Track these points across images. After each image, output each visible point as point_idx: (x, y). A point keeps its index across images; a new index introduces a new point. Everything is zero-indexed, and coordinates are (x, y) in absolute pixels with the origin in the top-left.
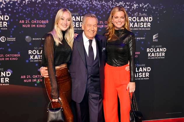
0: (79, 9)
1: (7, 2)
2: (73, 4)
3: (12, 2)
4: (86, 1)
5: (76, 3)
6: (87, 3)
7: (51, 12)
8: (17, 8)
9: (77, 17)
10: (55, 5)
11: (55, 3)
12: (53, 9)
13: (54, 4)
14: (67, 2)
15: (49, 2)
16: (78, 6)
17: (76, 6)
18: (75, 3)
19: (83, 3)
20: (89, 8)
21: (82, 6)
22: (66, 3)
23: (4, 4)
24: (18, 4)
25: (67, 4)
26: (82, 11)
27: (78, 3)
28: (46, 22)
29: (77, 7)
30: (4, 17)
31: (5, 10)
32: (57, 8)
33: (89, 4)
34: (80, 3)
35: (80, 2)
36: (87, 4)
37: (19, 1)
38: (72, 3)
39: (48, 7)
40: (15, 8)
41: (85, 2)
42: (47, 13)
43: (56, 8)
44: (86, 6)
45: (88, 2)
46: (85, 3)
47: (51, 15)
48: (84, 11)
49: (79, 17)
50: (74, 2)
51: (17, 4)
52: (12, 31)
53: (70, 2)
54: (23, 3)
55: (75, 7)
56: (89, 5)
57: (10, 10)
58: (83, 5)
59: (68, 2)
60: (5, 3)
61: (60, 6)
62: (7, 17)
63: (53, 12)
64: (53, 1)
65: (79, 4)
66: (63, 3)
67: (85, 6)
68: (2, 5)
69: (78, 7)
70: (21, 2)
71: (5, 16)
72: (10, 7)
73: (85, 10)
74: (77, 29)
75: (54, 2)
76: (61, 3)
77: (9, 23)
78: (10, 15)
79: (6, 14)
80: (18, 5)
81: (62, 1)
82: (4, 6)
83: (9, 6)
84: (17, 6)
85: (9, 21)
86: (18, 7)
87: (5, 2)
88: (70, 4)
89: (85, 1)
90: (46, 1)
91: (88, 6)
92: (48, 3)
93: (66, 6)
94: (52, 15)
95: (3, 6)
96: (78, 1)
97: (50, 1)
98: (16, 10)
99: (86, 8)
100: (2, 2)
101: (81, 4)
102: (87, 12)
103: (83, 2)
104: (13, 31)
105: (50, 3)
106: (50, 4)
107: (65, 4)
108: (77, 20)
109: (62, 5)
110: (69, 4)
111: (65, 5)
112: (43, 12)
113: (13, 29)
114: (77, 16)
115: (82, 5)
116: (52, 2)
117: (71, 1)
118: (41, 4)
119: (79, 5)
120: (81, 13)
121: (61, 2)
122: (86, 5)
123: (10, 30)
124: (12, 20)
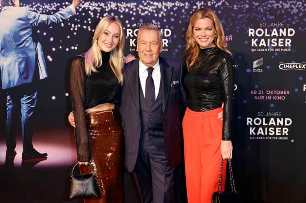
0: (285, 16)
1: (169, 8)
2: (275, 8)
3: (176, 8)
4: (298, 3)
5: (281, 7)
6: (300, 6)
7: (237, 22)
8: (184, 16)
9: (281, 30)
10: (244, 11)
11: (245, 7)
12: (240, 17)
13: (243, 9)
14: (264, 4)
15: (235, 6)
16: (283, 10)
17: (279, 12)
18: (278, 6)
19: (293, 6)
20: (301, 14)
21: (291, 11)
22: (262, 7)
23: (164, 12)
24: (186, 10)
25: (264, 8)
26: (289, 19)
27: (283, 6)
28: (229, 39)
29: (281, 12)
30: (164, 31)
31: (165, 21)
32: (248, 15)
33: (303, 7)
34: (286, 6)
35: (287, 3)
36: (300, 8)
37: (188, 6)
38: (273, 7)
39: (233, 15)
40: (181, 17)
41: (296, 3)
42: (231, 24)
43: (246, 16)
44: (297, 11)
45: (301, 3)
46: (295, 5)
47: (238, 28)
48: (293, 19)
49: (285, 29)
50: (276, 5)
51: (183, 11)
52: (174, 54)
53: (269, 5)
54: (193, 9)
55: (278, 14)
56: (303, 9)
57: (172, 20)
58: (292, 9)
59: (266, 6)
60: (165, 10)
61: (253, 12)
62: (167, 32)
63: (240, 22)
64: (241, 4)
65: (285, 8)
66: (257, 7)
67: (295, 11)
68: (162, 13)
69: (283, 12)
70: (191, 8)
71: (166, 30)
72: (173, 16)
73: (296, 17)
74: (280, 50)
75: (242, 6)
76: (254, 7)
77: (170, 41)
78: (172, 28)
79: (167, 26)
80: (185, 12)
81: (257, 4)
82: (165, 14)
83: (172, 13)
84: (183, 14)
85: (170, 38)
86: (186, 15)
87: (166, 7)
88: (269, 7)
89: (295, 1)
90: (229, 5)
91: (300, 11)
92: (233, 7)
93: (262, 11)
94: (239, 26)
95: (162, 15)
96: (284, 4)
97: (237, 5)
98: (182, 19)
99: (298, 14)
100: (162, 8)
101: (288, 7)
102: (298, 21)
103: (291, 4)
104: (177, 53)
105: (237, 7)
106: (236, 10)
107: (262, 9)
108: (281, 35)
109: (256, 10)
110: (268, 9)
111: (260, 10)
112: (225, 23)
113: (176, 51)
114: (280, 27)
115: (289, 10)
116: (239, 6)
117: (272, 4)
118: (221, 10)
119: (285, 10)
120: (288, 22)
121: (254, 5)
122: (298, 8)
123: (172, 51)
124: (175, 37)
